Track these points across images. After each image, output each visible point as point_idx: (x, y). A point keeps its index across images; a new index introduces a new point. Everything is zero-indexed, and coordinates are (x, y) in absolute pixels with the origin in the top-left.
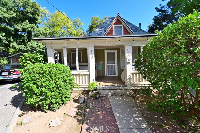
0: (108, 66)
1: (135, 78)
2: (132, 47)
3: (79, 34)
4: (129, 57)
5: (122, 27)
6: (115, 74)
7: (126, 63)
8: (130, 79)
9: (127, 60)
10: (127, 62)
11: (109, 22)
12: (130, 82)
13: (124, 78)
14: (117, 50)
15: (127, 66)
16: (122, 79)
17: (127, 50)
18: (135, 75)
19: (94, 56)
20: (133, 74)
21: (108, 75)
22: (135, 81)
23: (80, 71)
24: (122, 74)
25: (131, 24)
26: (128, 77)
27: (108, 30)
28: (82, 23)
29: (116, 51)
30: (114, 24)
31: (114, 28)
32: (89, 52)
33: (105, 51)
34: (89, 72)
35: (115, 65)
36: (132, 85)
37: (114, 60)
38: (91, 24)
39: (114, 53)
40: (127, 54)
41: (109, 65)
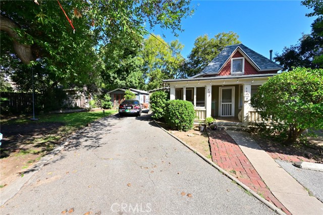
0: (223, 105)
1: (253, 116)
2: (252, 86)
3: (178, 62)
4: (247, 96)
5: (242, 59)
6: (231, 115)
7: (243, 102)
8: (247, 117)
9: (245, 98)
10: (245, 100)
11: (225, 53)
12: (248, 120)
13: (241, 117)
14: (234, 87)
15: (245, 104)
16: (239, 118)
17: (245, 89)
18: (253, 113)
19: (211, 94)
20: (251, 112)
21: (222, 115)
22: (253, 120)
23: (197, 107)
24: (240, 113)
25: (256, 53)
26: (245, 115)
27: (225, 65)
28: (182, 46)
29: (234, 89)
30: (233, 57)
31: (232, 62)
32: (207, 90)
33: (220, 88)
34: (206, 108)
35: (231, 105)
36: (250, 123)
37: (231, 99)
38: (195, 47)
39: (231, 90)
40: (245, 93)
41: (224, 103)
